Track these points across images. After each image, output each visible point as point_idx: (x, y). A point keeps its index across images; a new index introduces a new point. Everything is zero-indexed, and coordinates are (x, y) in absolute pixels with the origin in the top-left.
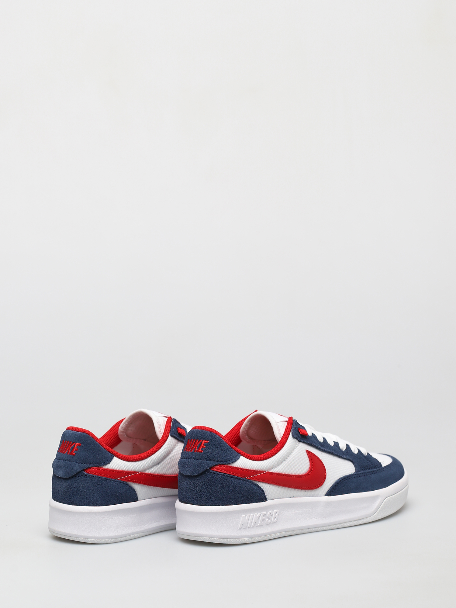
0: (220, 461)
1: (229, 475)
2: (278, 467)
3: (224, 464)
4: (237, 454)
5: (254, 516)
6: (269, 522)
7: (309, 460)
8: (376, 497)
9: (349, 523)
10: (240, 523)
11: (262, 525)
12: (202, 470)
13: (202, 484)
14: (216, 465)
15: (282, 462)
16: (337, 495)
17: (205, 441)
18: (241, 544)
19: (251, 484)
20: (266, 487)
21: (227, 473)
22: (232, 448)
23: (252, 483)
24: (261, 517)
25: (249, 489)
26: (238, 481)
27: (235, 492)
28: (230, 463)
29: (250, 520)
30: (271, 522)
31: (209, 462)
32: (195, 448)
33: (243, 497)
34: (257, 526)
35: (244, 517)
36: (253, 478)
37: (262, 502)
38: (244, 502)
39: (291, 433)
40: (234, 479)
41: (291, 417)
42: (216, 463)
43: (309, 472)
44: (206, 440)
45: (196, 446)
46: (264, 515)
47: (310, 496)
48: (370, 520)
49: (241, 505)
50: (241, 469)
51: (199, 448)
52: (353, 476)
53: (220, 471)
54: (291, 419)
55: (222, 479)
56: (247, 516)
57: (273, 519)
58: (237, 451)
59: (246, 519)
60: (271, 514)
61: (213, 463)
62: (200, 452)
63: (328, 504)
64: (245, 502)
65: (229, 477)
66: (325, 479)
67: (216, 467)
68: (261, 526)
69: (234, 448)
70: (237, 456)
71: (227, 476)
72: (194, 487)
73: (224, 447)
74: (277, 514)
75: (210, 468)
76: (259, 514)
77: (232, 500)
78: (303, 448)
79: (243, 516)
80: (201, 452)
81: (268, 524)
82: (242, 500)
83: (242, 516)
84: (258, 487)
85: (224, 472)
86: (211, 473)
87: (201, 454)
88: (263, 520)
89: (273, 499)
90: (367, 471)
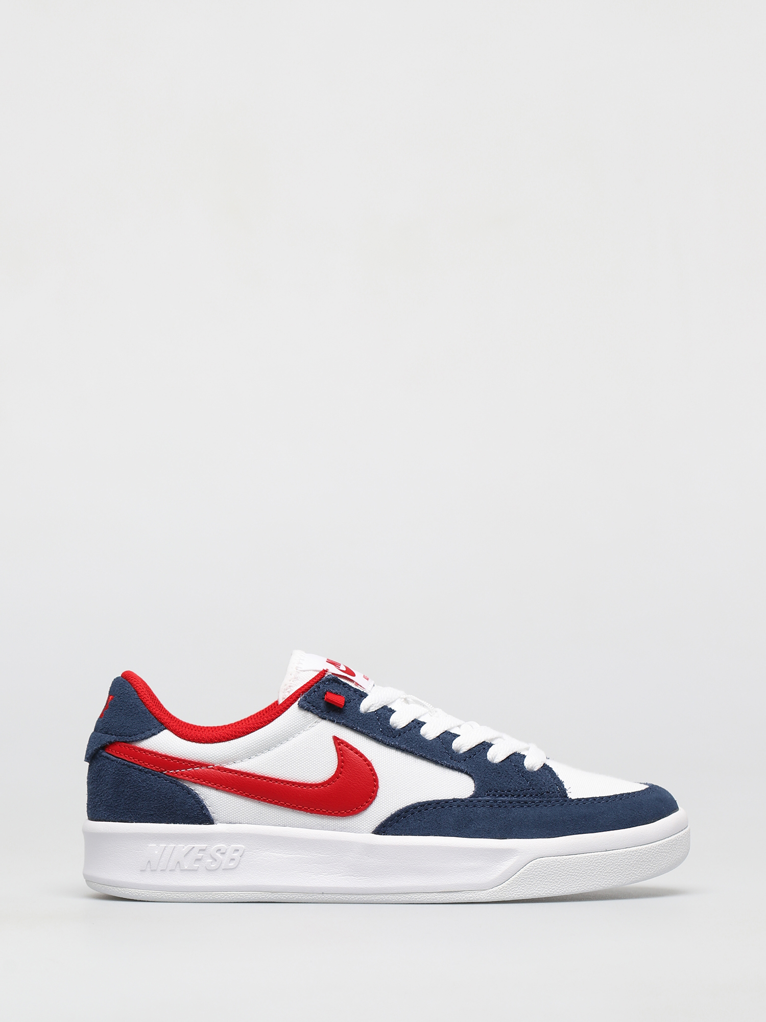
0: (118, 734)
1: (128, 764)
2: (250, 760)
5: (177, 848)
6: (212, 865)
7: (338, 757)
9: (425, 895)
10: (143, 859)
11: (196, 870)
14: (111, 742)
15: (261, 752)
17: (112, 697)
19: (175, 786)
20: (211, 797)
21: (126, 759)
22: (152, 712)
23: (178, 785)
24: (192, 852)
25: (166, 794)
26: (146, 776)
27: (136, 796)
28: (136, 741)
29: (165, 856)
30: (220, 867)
31: (103, 736)
33: (153, 808)
34: (181, 870)
35: (155, 849)
36: (180, 774)
37: (200, 824)
38: (154, 819)
42: (112, 738)
43: (330, 778)
46: (202, 850)
47: (332, 830)
49: (150, 824)
50: (156, 754)
52: (461, 804)
53: (115, 755)
55: (116, 770)
56: (159, 847)
57: (225, 861)
59: (157, 852)
60: (220, 850)
61: (106, 739)
63: (370, 849)
64: (157, 818)
65: (129, 767)
66: (373, 799)
67: (111, 746)
68: (192, 871)
69: (155, 713)
75: (103, 748)
76: (189, 846)
78: (326, 731)
79: (151, 846)
81: (210, 870)
82: (151, 815)
84: (189, 792)
85: (121, 756)
86: (103, 756)
88: (198, 860)
89: (231, 823)
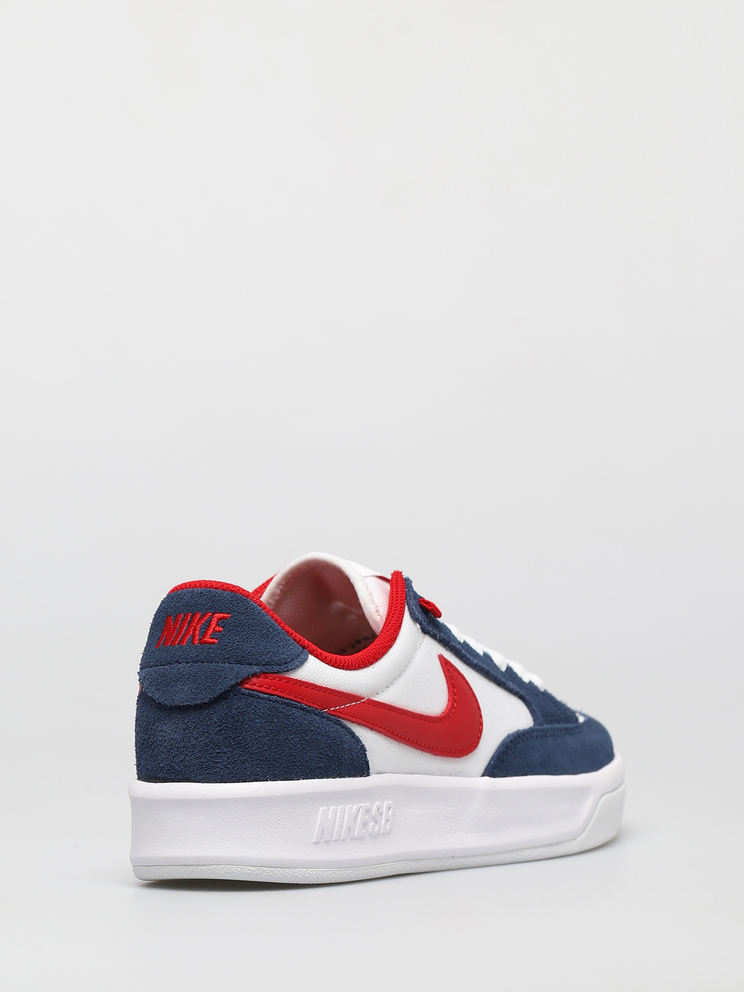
0: (264, 663)
1: (287, 701)
2: (389, 690)
3: (274, 673)
4: (301, 648)
5: (347, 810)
6: (376, 830)
7: (447, 682)
8: (583, 791)
10: (317, 827)
11: (363, 838)
12: (220, 689)
13: (221, 726)
14: (255, 675)
15: (395, 679)
16: (507, 776)
17: (222, 615)
18: (317, 884)
19: (338, 727)
20: (367, 737)
21: (282, 695)
22: (288, 632)
23: (340, 725)
24: (360, 814)
25: (335, 739)
26: (310, 717)
28: (288, 671)
29: (337, 821)
30: (380, 832)
31: (237, 667)
32: (194, 635)
33: (322, 758)
34: (352, 839)
35: (325, 813)
36: (339, 711)
37: (361, 777)
38: (322, 772)
39: (406, 609)
40: (301, 713)
41: (396, 570)
42: (256, 669)
43: (449, 710)
44: (223, 613)
45: (195, 630)
46: (368, 811)
47: (451, 775)
48: (574, 846)
49: (317, 780)
50: (313, 686)
51: (205, 634)
52: (534, 734)
53: (266, 691)
54: (397, 575)
55: (271, 711)
56: (331, 810)
57: (383, 823)
58: (298, 643)
59: (330, 817)
60: (379, 809)
61: (246, 670)
62: (206, 642)
64: (326, 772)
65: (287, 705)
66: (481, 731)
67: (255, 680)
68: (360, 839)
69: (292, 634)
70: (301, 652)
71: (283, 704)
72: (196, 736)
73: (271, 630)
74: (390, 813)
75: (241, 683)
76: (356, 806)
77: (298, 766)
78: (431, 649)
79: (323, 809)
80: (213, 643)
81: (374, 837)
83: (321, 809)
84: (353, 734)
85: (275, 693)
86: (243, 694)
87: (214, 646)
88: (365, 824)
89: (381, 774)
90: (557, 726)
